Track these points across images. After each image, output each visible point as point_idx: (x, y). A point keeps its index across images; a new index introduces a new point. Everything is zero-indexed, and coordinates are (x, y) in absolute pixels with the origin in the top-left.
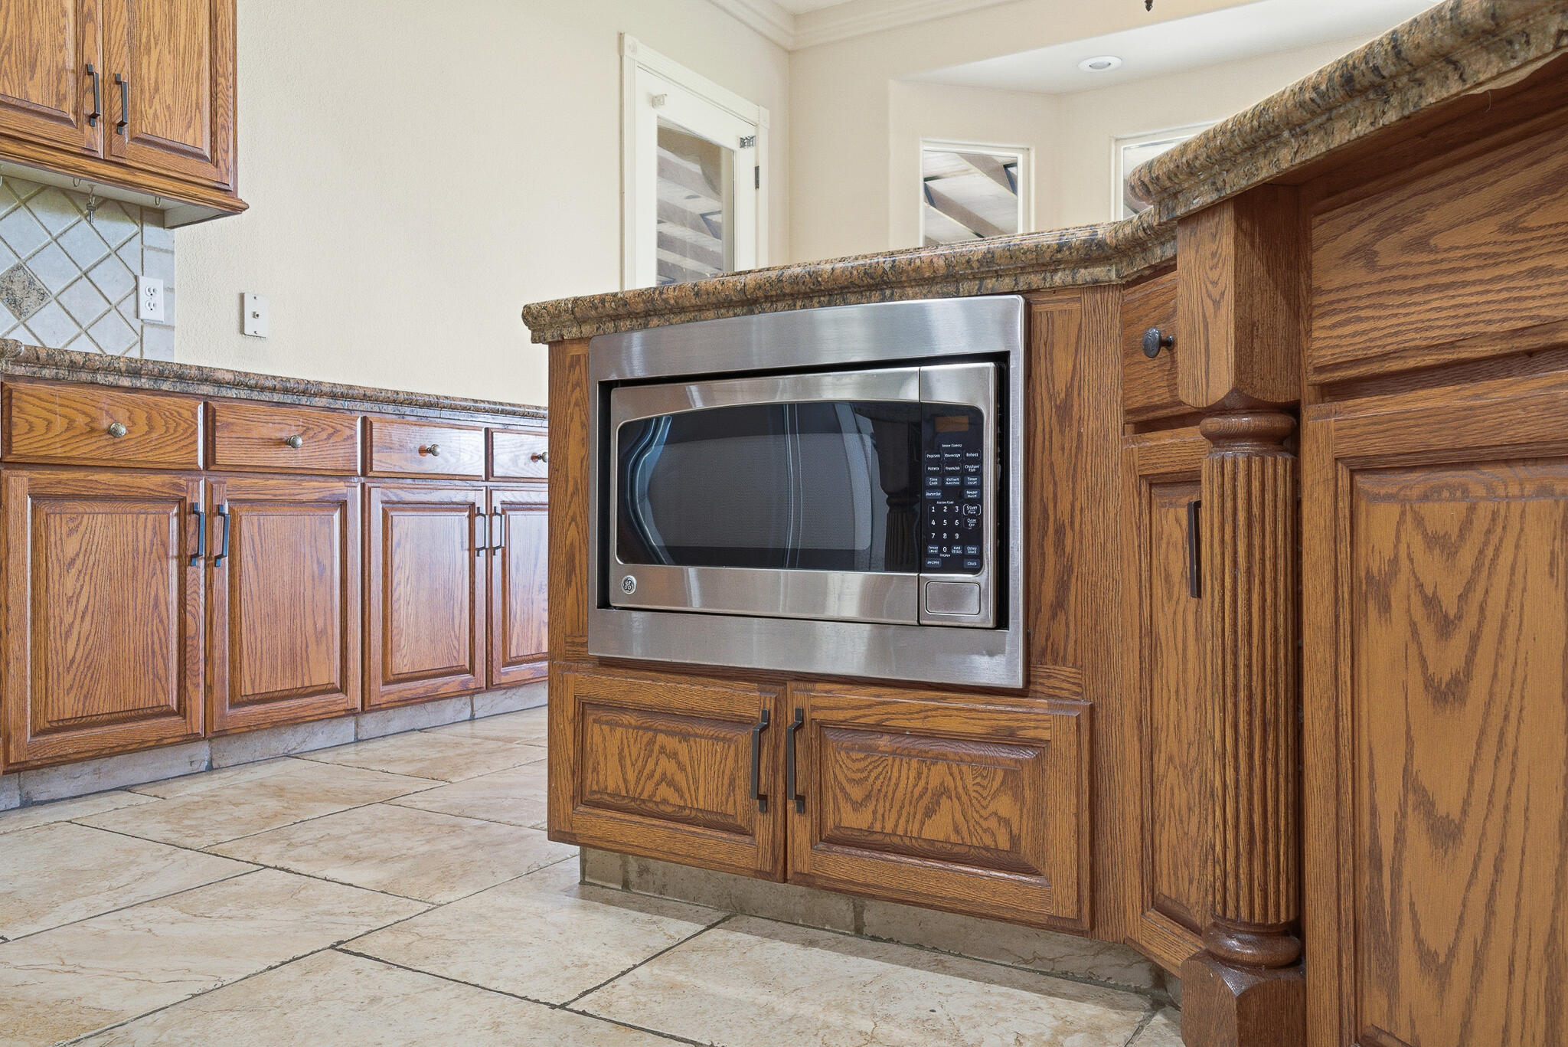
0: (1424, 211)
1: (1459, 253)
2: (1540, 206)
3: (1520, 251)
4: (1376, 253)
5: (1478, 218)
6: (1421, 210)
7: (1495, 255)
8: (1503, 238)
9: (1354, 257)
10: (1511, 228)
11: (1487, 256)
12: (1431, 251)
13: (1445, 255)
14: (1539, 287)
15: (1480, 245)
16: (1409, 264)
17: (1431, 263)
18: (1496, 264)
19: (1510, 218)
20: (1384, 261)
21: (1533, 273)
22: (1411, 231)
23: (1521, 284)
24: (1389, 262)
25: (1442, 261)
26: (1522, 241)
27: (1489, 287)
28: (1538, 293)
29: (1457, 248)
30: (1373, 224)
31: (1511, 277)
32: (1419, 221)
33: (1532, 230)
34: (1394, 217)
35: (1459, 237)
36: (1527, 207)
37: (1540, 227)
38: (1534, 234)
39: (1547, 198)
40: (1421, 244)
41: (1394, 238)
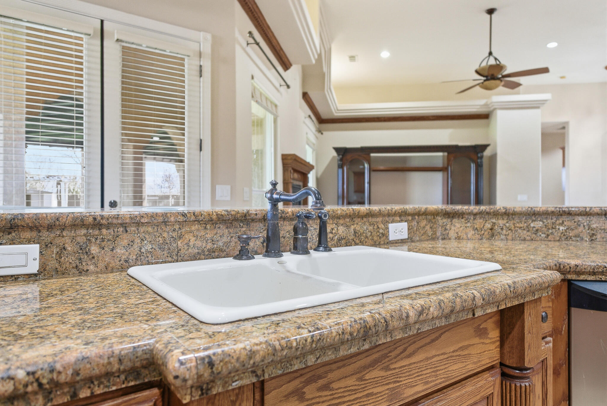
0: (328, 373)
1: (342, 390)
2: (370, 371)
3: (364, 388)
4: (304, 393)
5: (349, 376)
6: (326, 372)
7: (355, 390)
8: (357, 383)
9: (292, 395)
10: (361, 379)
11: (352, 390)
12: (331, 390)
13: (336, 391)
14: (369, 400)
15: (350, 387)
16: (320, 397)
17: (331, 395)
18: (356, 393)
19: (360, 376)
20: (307, 396)
21: (367, 395)
22: (321, 382)
23: (363, 400)
24: (311, 396)
25: (335, 394)
26: (364, 384)
27: (353, 402)
28: (369, 402)
29: (341, 388)
30: (303, 379)
31: (360, 398)
32: (325, 377)
33: (367, 380)
34: (314, 376)
35: (342, 383)
36: (366, 372)
37: (370, 379)
38: (368, 382)
39: (371, 369)
40: (326, 387)
41: (314, 386)
